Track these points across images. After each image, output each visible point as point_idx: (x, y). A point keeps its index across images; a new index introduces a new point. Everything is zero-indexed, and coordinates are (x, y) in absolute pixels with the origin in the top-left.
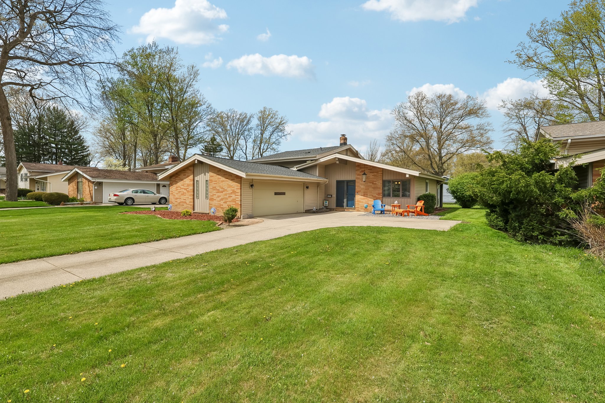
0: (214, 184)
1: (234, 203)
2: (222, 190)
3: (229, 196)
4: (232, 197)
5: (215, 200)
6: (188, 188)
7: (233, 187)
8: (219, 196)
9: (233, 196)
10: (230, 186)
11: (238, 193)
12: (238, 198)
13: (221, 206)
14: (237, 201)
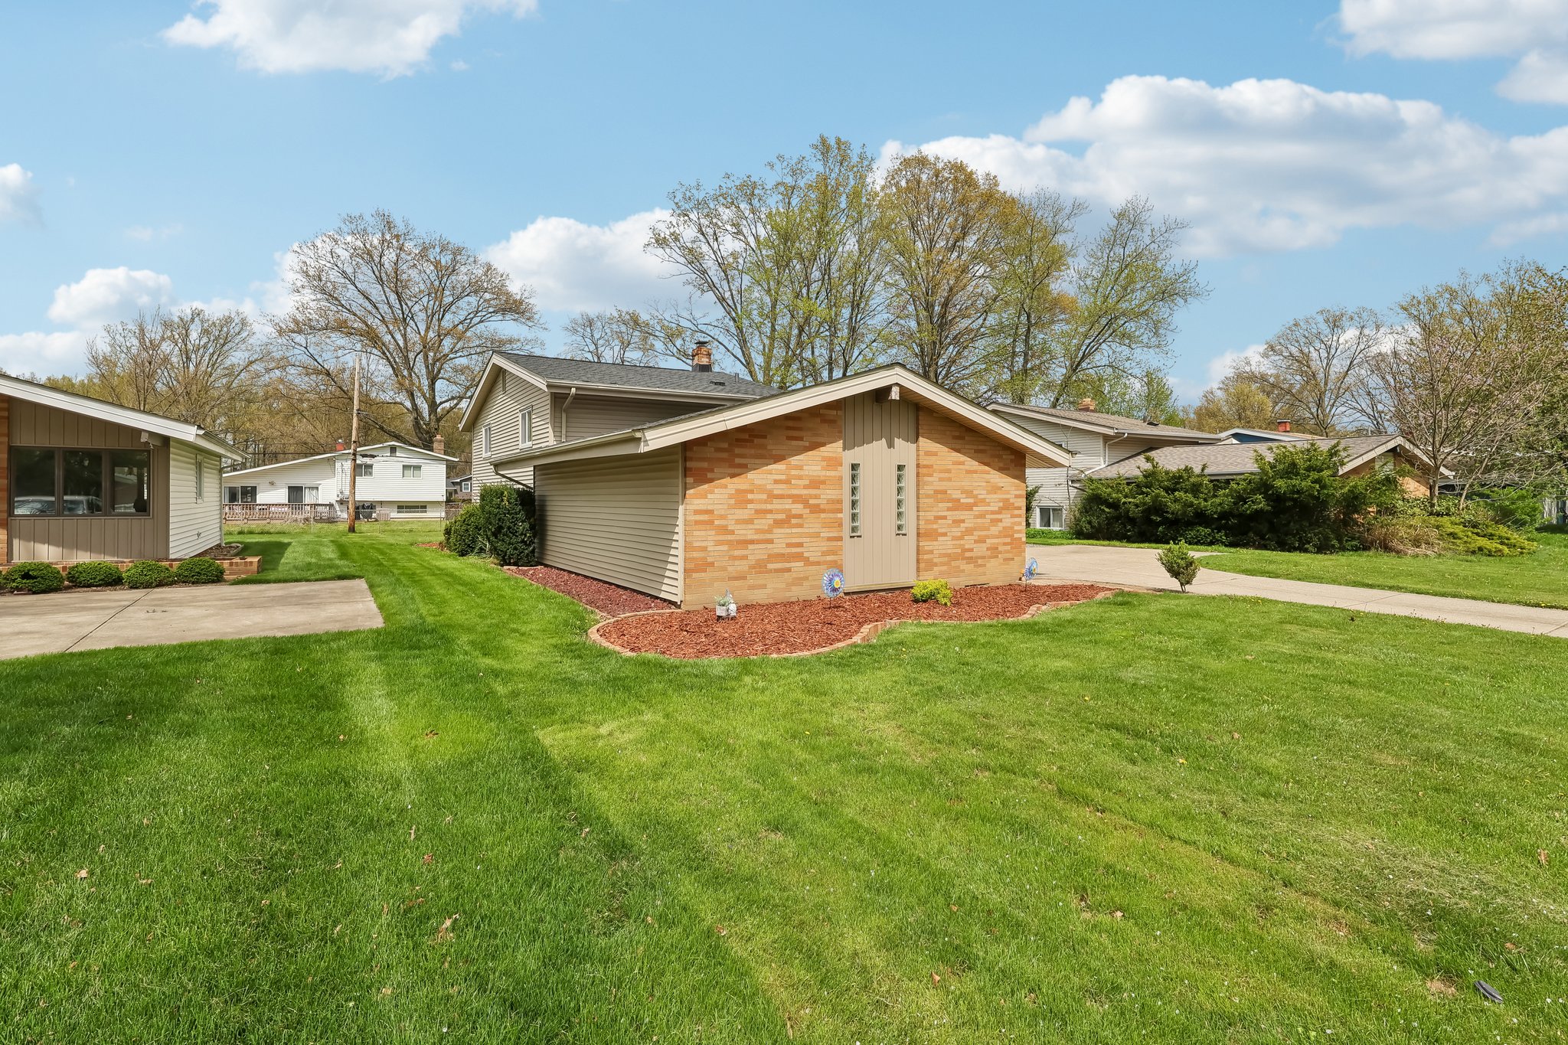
0: (941, 480)
1: (1008, 540)
2: (971, 501)
3: (992, 521)
4: (1000, 520)
5: (945, 534)
6: (817, 497)
7: (1008, 493)
8: (958, 522)
9: (1007, 520)
10: (996, 489)
11: (1019, 508)
12: (1020, 524)
13: (968, 554)
14: (1019, 532)
